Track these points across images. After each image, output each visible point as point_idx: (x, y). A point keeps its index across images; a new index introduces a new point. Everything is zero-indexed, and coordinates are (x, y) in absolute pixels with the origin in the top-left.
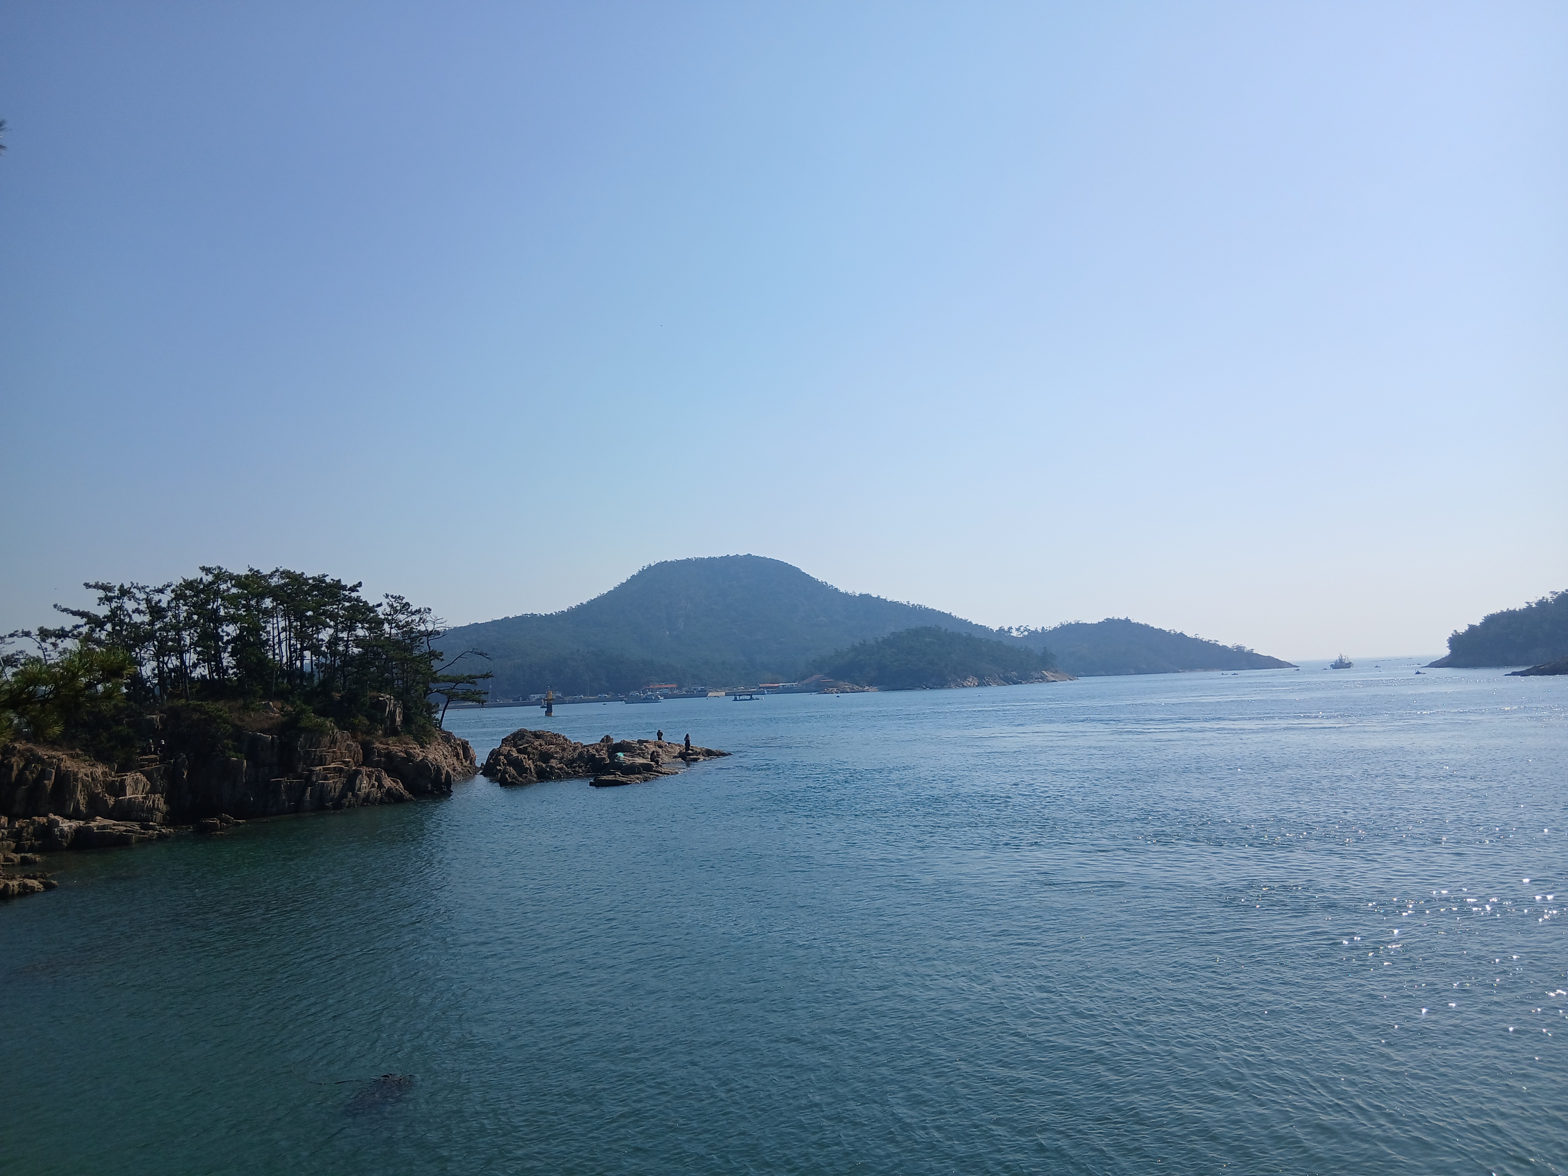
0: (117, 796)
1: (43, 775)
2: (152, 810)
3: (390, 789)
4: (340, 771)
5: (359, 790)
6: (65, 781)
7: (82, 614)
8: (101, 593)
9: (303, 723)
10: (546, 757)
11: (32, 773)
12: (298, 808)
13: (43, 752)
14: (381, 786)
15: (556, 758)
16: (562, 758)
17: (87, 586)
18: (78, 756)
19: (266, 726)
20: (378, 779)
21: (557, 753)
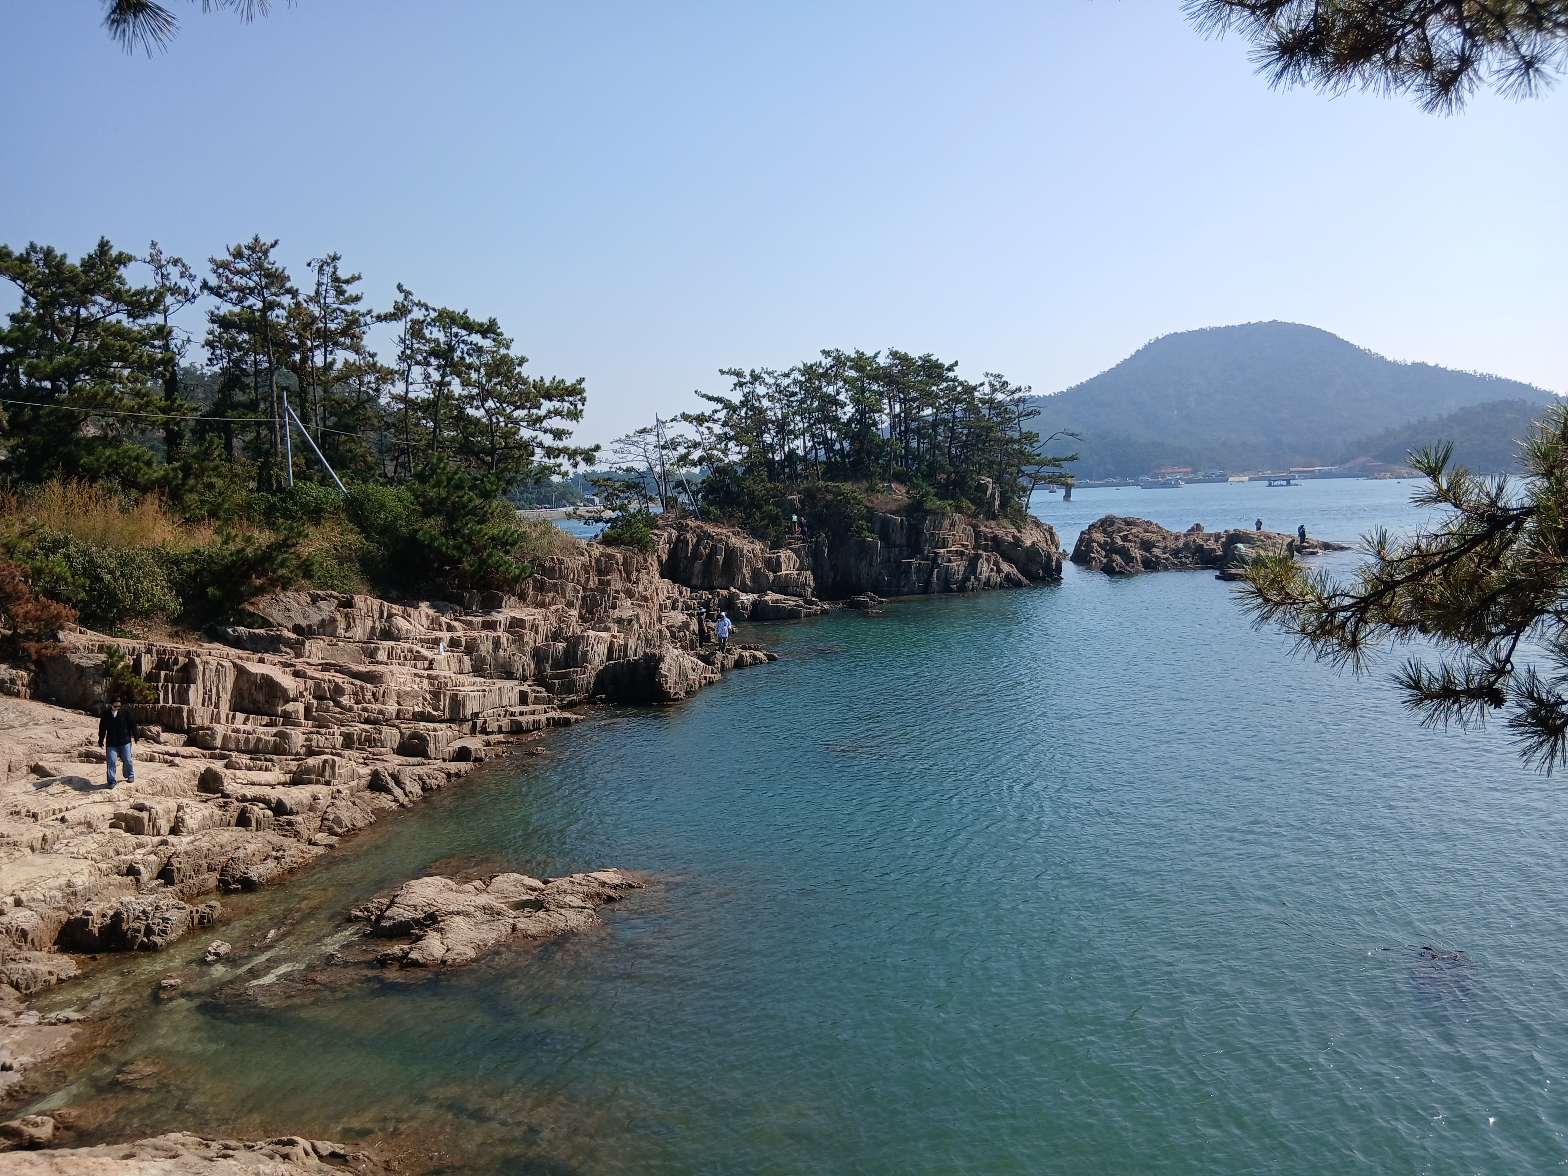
0: (775, 572)
1: (714, 550)
2: (805, 585)
3: (1008, 574)
4: (962, 554)
5: (981, 574)
6: (732, 555)
7: (718, 400)
8: (735, 379)
9: (928, 506)
10: (1147, 546)
11: (705, 548)
12: (926, 589)
13: (711, 529)
14: (999, 571)
15: (1158, 547)
16: (1166, 547)
17: (722, 372)
18: (739, 533)
19: (894, 508)
20: (996, 564)
21: (1159, 541)
